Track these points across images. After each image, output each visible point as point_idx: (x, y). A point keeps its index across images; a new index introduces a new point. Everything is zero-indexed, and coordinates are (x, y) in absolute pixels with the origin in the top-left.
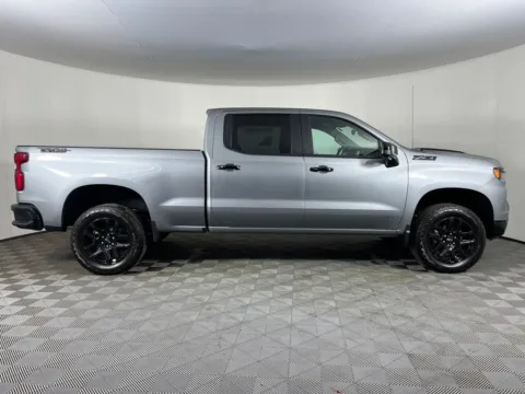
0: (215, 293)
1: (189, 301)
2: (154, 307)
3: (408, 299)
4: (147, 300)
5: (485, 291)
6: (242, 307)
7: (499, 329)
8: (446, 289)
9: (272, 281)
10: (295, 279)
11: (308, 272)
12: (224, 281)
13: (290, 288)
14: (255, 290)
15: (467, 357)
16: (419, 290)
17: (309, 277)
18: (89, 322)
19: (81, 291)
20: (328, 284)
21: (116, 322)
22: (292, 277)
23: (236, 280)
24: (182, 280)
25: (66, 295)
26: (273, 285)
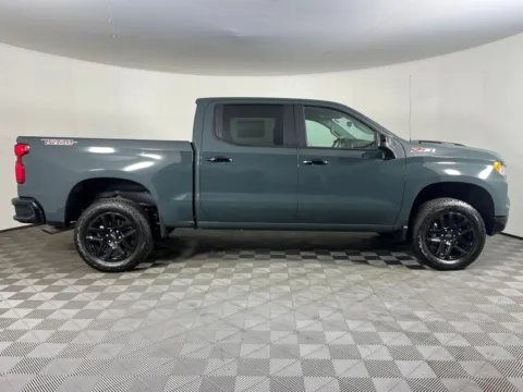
0: (208, 296)
1: (180, 306)
2: (142, 314)
3: (411, 298)
4: (134, 307)
5: (484, 287)
6: (240, 311)
7: (510, 328)
8: (446, 285)
9: (266, 282)
10: (290, 278)
11: (302, 270)
12: (215, 283)
13: (287, 289)
14: (250, 292)
15: (487, 361)
16: (419, 287)
17: (304, 275)
18: (70, 336)
19: (56, 298)
20: (325, 283)
21: (101, 335)
22: (286, 276)
23: (227, 281)
24: (169, 282)
25: (40, 302)
26: (269, 286)
